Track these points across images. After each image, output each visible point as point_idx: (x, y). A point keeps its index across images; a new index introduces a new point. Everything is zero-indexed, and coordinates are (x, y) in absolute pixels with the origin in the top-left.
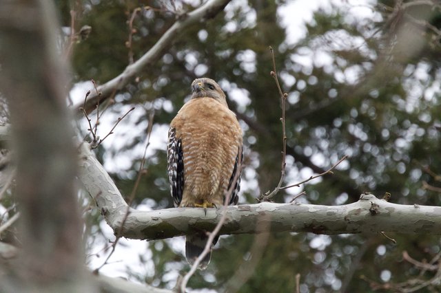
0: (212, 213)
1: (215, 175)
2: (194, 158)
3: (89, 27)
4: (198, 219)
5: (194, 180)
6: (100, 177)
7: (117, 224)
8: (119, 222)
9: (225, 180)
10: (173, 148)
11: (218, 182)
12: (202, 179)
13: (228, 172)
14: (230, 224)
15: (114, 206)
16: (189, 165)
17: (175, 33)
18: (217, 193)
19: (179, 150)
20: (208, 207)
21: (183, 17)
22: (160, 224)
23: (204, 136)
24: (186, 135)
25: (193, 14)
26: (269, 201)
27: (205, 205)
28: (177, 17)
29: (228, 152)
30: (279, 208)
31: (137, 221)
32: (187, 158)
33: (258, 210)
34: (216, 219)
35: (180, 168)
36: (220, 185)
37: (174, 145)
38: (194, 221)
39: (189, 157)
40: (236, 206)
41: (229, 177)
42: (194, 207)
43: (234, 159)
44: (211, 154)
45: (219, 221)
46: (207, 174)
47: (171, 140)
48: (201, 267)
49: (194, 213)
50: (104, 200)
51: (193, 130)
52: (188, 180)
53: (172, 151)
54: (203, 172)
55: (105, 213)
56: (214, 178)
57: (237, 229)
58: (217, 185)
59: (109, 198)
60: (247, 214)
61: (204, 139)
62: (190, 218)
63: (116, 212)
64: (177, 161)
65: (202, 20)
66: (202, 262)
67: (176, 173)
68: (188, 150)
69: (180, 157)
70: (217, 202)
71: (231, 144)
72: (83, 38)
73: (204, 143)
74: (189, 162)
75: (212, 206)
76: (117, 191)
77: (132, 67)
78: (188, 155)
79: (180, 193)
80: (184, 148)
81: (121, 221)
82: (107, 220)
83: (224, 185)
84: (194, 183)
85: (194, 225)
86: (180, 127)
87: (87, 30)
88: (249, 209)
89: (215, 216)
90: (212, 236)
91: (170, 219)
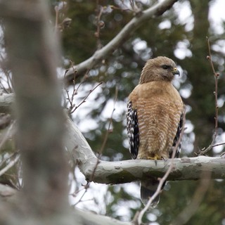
0: (161, 164)
1: (163, 136)
2: (147, 124)
3: (70, 19)
4: (151, 168)
5: (147, 140)
6: (75, 136)
7: (88, 172)
8: (89, 171)
9: (170, 140)
10: (130, 116)
11: (165, 141)
12: (153, 139)
13: (173, 134)
14: (174, 172)
15: (86, 158)
16: (143, 129)
17: (133, 26)
18: (164, 150)
19: (135, 118)
20: (158, 159)
21: (139, 15)
22: (121, 172)
23: (154, 108)
24: (139, 107)
25: (147, 12)
26: (204, 155)
27: (156, 158)
28: (134, 14)
29: (172, 119)
30: (212, 161)
31: (103, 169)
32: (141, 124)
33: (196, 162)
34: (164, 168)
35: (136, 131)
36: (167, 144)
37: (131, 114)
38: (147, 170)
39: (143, 123)
40: (179, 159)
41: (174, 138)
42: (147, 159)
43: (177, 125)
44: (160, 121)
45: (167, 170)
46: (156, 136)
47: (129, 110)
48: (152, 206)
49: (147, 163)
50: (78, 153)
51: (145, 103)
52: (142, 141)
53: (130, 118)
54: (153, 134)
55: (79, 164)
56: (162, 139)
57: (180, 176)
58: (164, 144)
59: (82, 151)
60: (187, 165)
61: (154, 110)
62: (144, 168)
63: (87, 163)
64: (134, 126)
65: (154, 17)
66: (153, 201)
67: (133, 135)
68: (141, 118)
69: (136, 123)
70: (165, 156)
71: (175, 114)
72: (65, 27)
73: (154, 113)
74: (143, 127)
75: (161, 158)
76: (88, 147)
77: (100, 52)
78: (142, 121)
79: (136, 150)
80: (139, 117)
81: (92, 169)
82: (80, 169)
83: (170, 144)
84: (147, 143)
85: (147, 173)
86: (135, 101)
87: (69, 21)
88: (189, 161)
89: (163, 166)
90: (162, 181)
91: (129, 168)
